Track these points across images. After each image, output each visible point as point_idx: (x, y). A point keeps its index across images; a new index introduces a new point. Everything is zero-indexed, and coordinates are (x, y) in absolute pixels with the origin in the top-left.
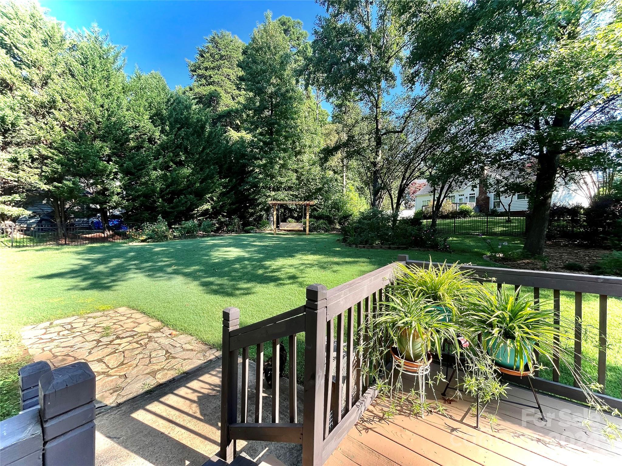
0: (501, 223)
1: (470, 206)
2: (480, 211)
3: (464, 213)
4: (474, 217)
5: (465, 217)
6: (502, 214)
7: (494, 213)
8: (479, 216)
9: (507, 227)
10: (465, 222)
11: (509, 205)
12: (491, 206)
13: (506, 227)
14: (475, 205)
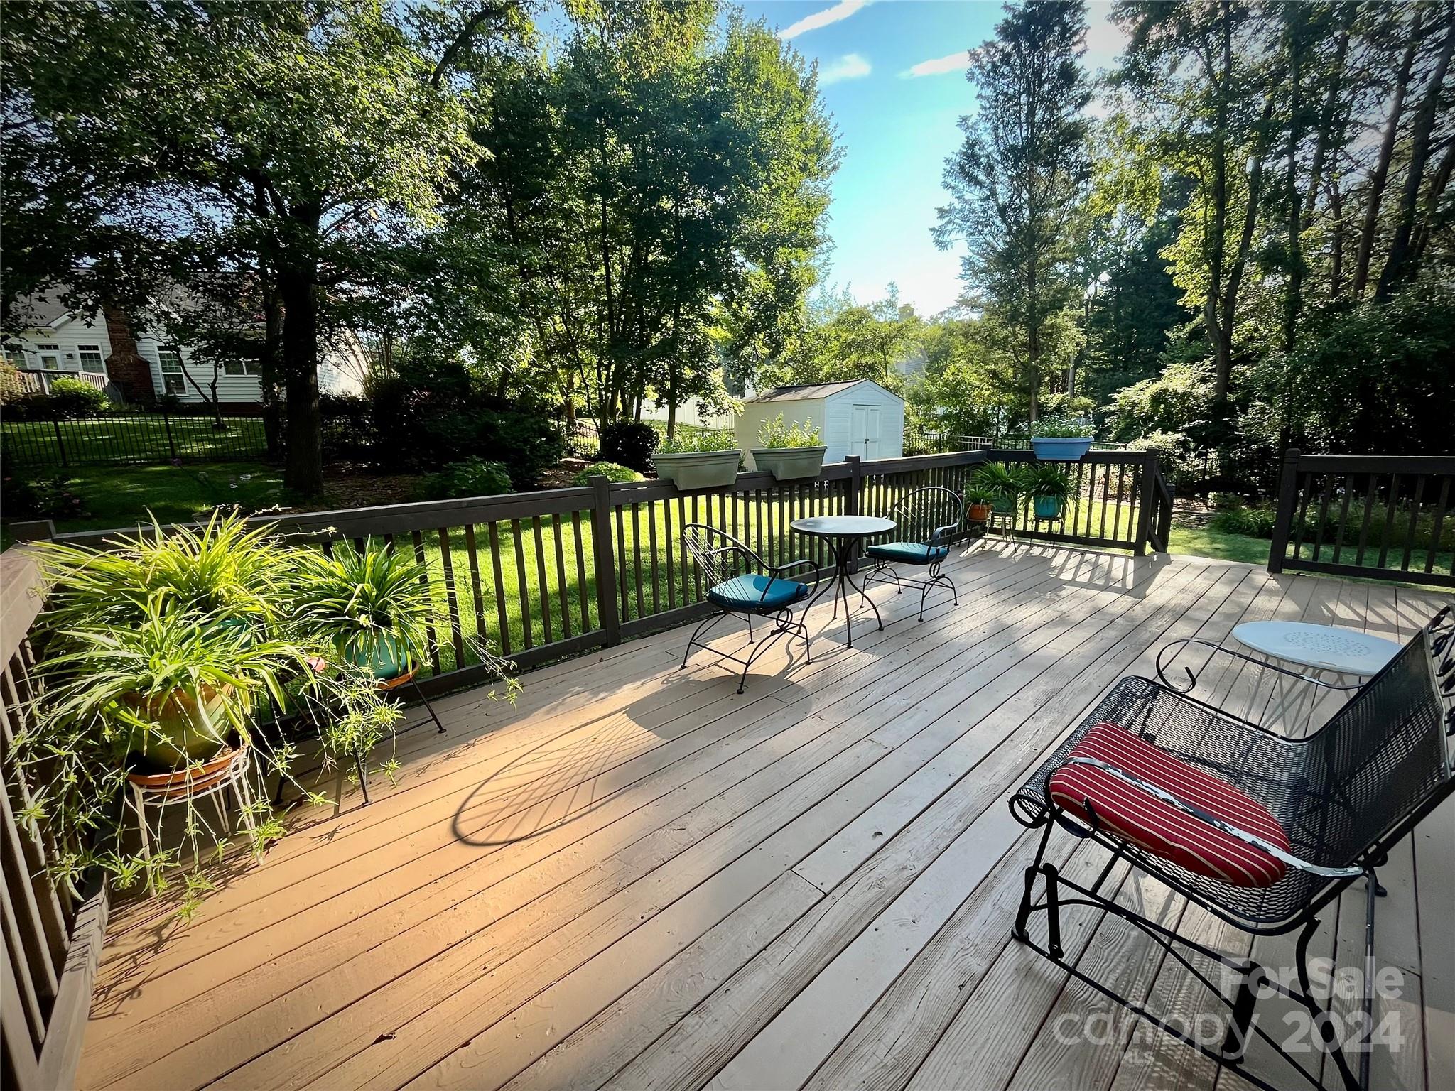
0: (201, 431)
1: (92, 382)
2: (129, 400)
3: (78, 404)
4: (112, 414)
5: (82, 415)
6: (194, 410)
7: (171, 406)
8: (124, 414)
9: (220, 441)
10: (87, 430)
11: (213, 387)
12: (161, 388)
13: (214, 441)
14: (107, 380)
